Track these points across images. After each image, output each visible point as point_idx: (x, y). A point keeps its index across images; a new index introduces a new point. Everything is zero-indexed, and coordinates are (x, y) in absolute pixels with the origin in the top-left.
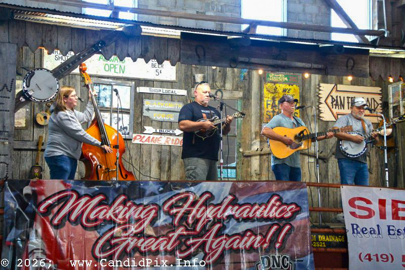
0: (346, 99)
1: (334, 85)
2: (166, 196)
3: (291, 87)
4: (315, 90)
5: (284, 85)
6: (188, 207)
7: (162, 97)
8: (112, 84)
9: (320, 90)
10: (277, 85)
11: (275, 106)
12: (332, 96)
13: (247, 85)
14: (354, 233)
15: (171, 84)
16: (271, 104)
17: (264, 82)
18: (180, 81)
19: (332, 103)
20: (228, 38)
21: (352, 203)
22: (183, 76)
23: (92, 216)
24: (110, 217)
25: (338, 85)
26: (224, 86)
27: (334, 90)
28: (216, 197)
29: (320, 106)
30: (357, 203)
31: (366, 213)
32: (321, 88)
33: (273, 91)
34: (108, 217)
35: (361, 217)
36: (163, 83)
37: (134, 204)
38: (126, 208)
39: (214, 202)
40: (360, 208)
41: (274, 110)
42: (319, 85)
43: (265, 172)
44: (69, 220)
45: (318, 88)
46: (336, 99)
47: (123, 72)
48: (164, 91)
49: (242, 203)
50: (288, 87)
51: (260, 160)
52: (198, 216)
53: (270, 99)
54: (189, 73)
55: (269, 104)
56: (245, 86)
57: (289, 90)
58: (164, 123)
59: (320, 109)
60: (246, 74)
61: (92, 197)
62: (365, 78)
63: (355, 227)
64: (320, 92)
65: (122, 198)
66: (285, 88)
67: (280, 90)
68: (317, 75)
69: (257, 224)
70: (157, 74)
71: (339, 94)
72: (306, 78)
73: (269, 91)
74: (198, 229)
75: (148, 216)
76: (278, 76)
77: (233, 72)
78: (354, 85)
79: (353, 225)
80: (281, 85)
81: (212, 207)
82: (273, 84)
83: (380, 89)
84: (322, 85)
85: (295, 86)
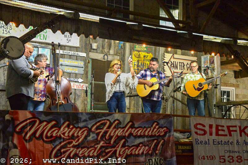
0: (179, 63)
1: (172, 54)
2: (93, 122)
3: (148, 54)
4: (162, 57)
5: (144, 53)
6: (106, 129)
7: (70, 57)
8: (38, 46)
9: (164, 57)
10: (140, 53)
11: (139, 66)
12: (171, 61)
13: (123, 52)
14: (196, 144)
15: (76, 49)
16: (137, 64)
17: (133, 51)
18: (82, 47)
19: (171, 65)
20: (127, 24)
21: (195, 126)
22: (84, 44)
23: (49, 135)
24: (60, 135)
25: (175, 55)
26: (109, 52)
27: (172, 57)
28: (122, 123)
29: (164, 67)
30: (199, 126)
31: (203, 132)
32: (165, 56)
33: (138, 57)
34: (58, 135)
35: (200, 135)
36: (71, 48)
37: (74, 127)
38: (70, 129)
39: (121, 126)
40: (200, 129)
41: (138, 68)
42: (164, 54)
43: (132, 107)
44: (35, 137)
45: (164, 56)
46: (173, 63)
47: (46, 39)
48: (71, 53)
49: (137, 126)
50: (146, 54)
51: (130, 100)
52: (112, 135)
53: (136, 62)
54: (88, 42)
55: (136, 65)
56: (121, 53)
57: (147, 56)
58: (71, 74)
59: (164, 69)
60: (122, 45)
61: (49, 122)
62: (189, 51)
63: (197, 140)
64: (165, 58)
65: (67, 123)
66: (145, 55)
67: (142, 56)
68: (163, 48)
69: (146, 139)
70: (68, 42)
71: (175, 60)
72: (169, 51)
73: (135, 56)
74: (112, 142)
75: (83, 134)
76: (141, 47)
77: (115, 43)
78: (183, 55)
79: (196, 139)
80: (142, 53)
81: (120, 129)
82: (138, 52)
83: (197, 58)
84: (165, 54)
85: (150, 54)
